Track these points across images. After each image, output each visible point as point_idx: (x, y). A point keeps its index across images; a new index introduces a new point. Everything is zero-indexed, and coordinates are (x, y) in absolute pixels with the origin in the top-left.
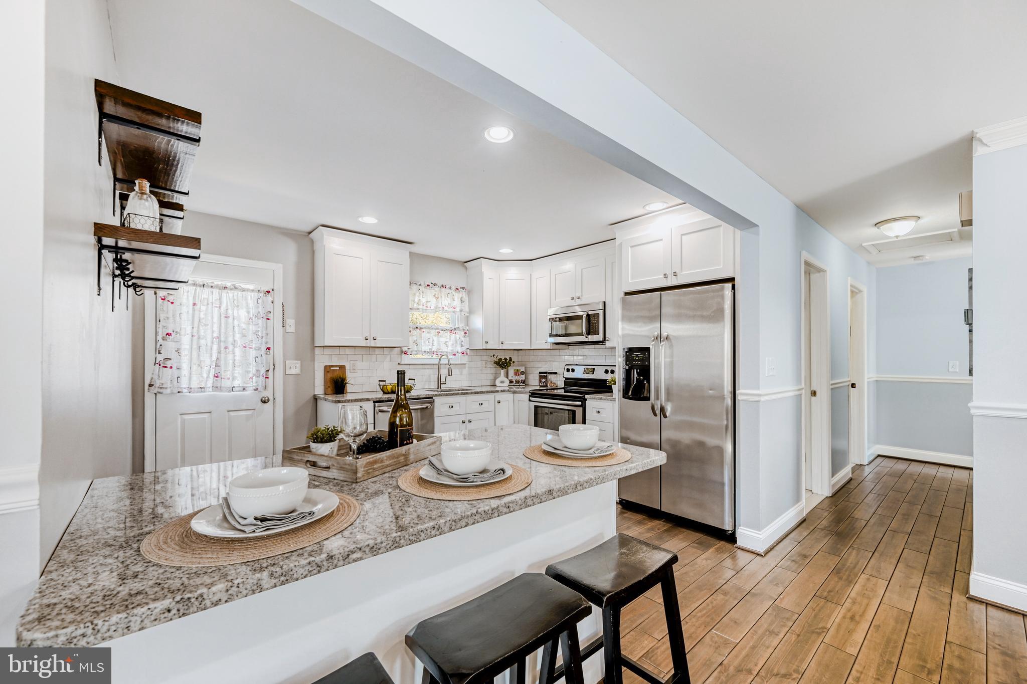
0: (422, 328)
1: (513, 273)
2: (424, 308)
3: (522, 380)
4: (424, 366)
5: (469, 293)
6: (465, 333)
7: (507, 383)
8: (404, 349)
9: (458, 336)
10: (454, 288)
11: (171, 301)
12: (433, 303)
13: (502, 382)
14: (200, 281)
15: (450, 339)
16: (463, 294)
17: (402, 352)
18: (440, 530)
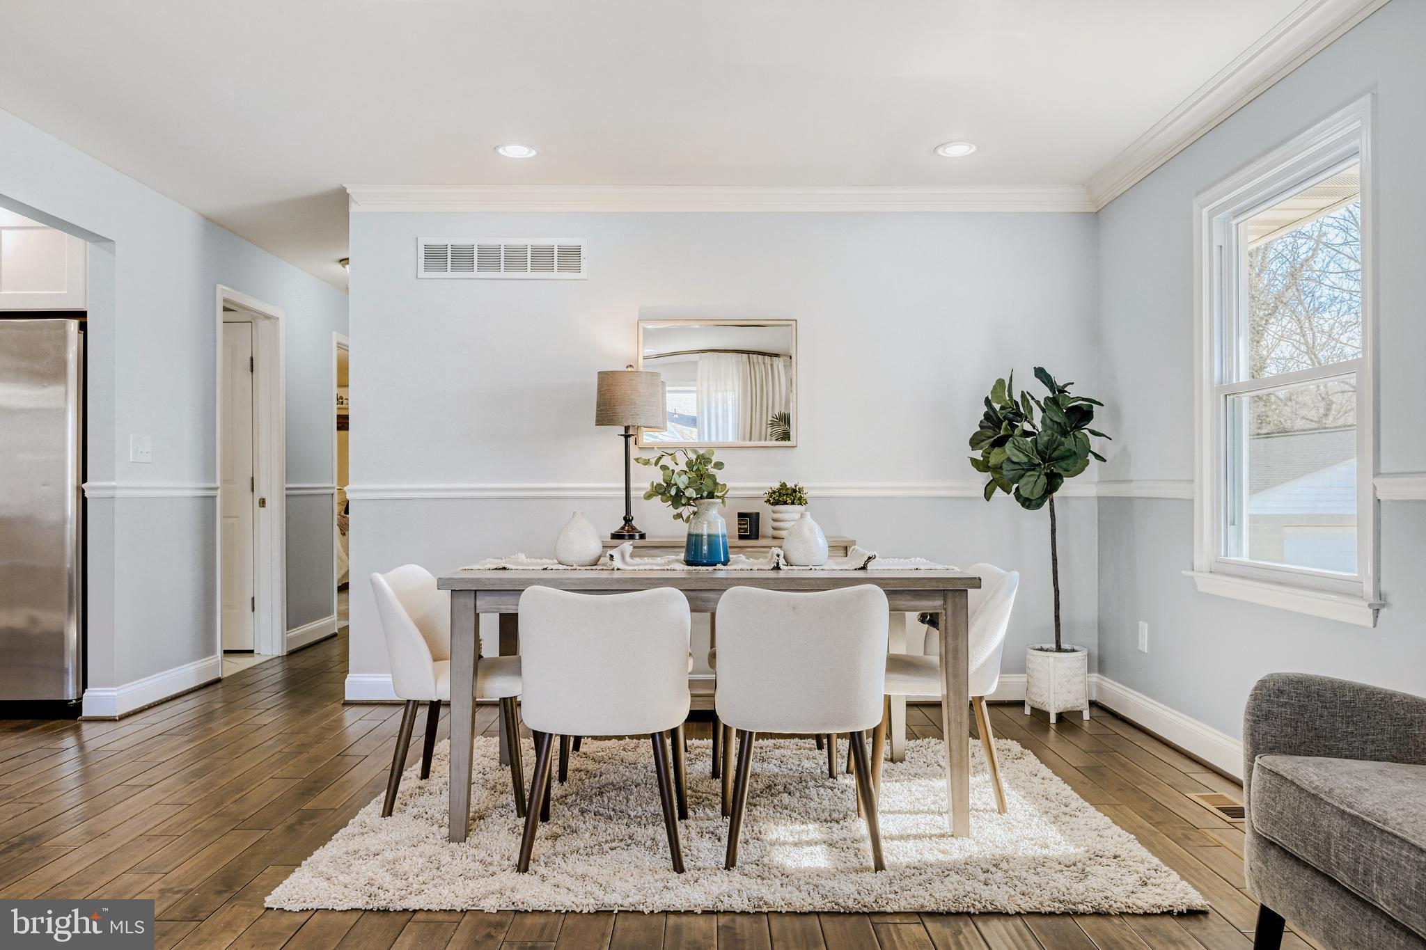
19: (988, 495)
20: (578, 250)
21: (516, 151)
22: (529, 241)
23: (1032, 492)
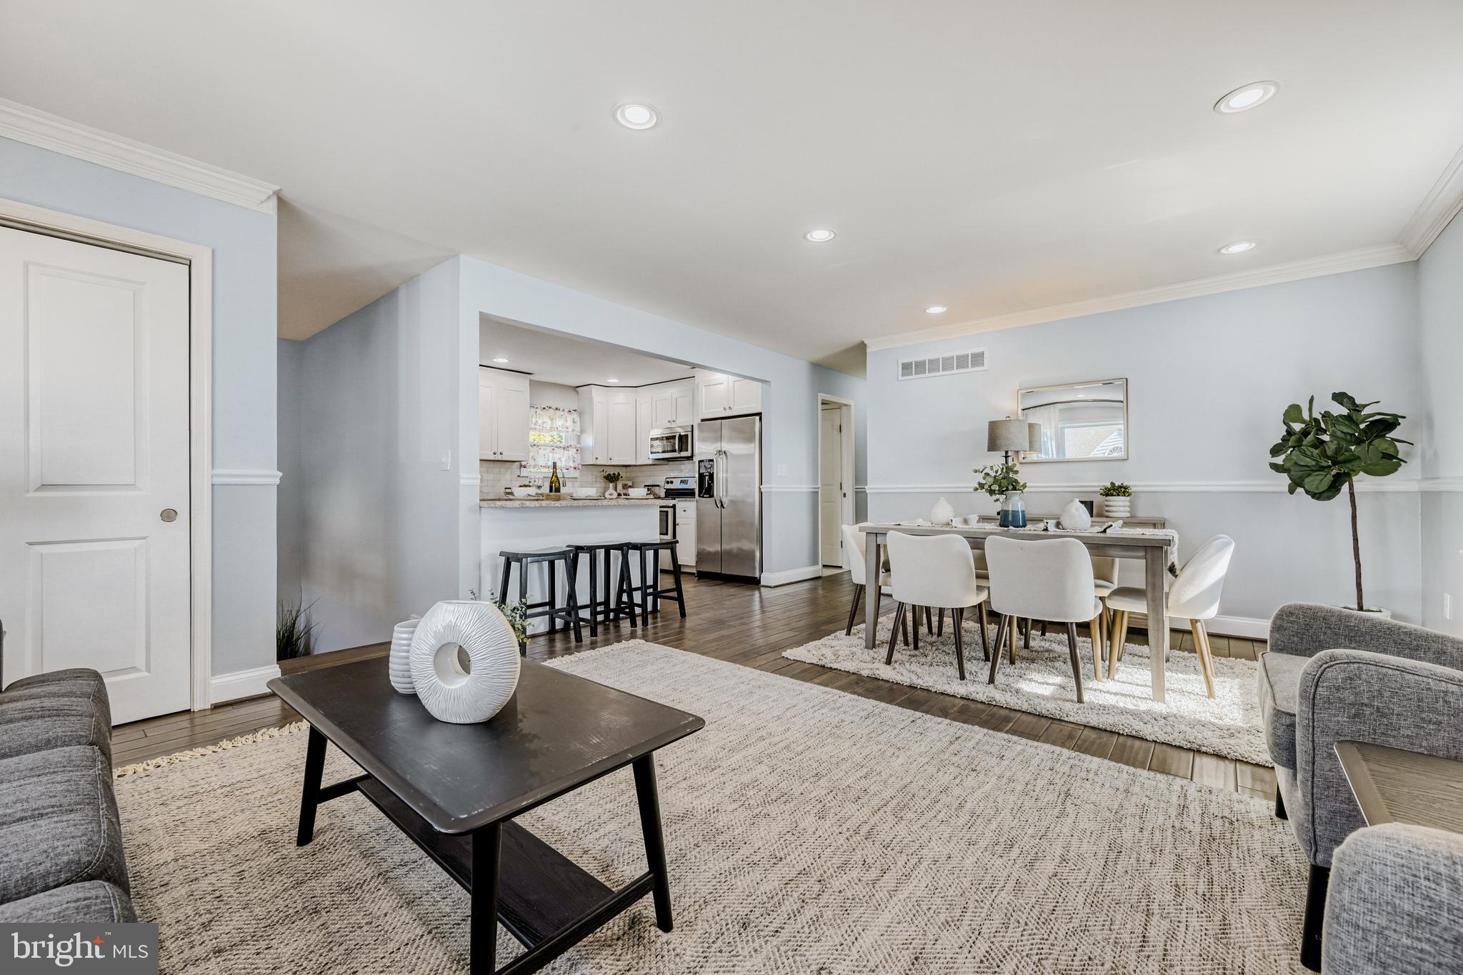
0: (539, 445)
1: (621, 397)
2: (541, 428)
5: (581, 414)
6: (577, 450)
7: (615, 495)
8: (523, 463)
9: (570, 453)
10: (566, 410)
12: (548, 424)
13: (611, 494)
15: (564, 455)
16: (575, 416)
17: (521, 466)
19: (1292, 491)
20: (982, 354)
21: (936, 310)
22: (955, 353)
23: (1317, 488)
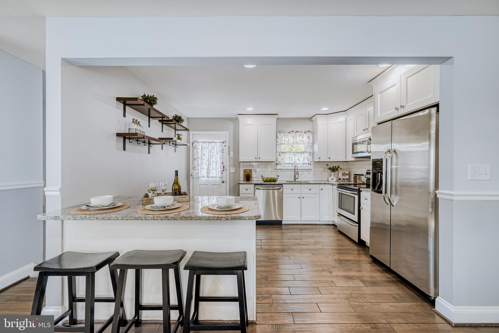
0: (286, 152)
2: (288, 143)
3: (346, 179)
4: (288, 170)
5: (312, 133)
6: (310, 154)
7: (336, 179)
8: (277, 163)
9: (306, 156)
10: (303, 132)
11: (196, 148)
12: (292, 140)
13: (333, 179)
14: (203, 141)
15: (301, 157)
16: (309, 134)
18: (118, 218)
